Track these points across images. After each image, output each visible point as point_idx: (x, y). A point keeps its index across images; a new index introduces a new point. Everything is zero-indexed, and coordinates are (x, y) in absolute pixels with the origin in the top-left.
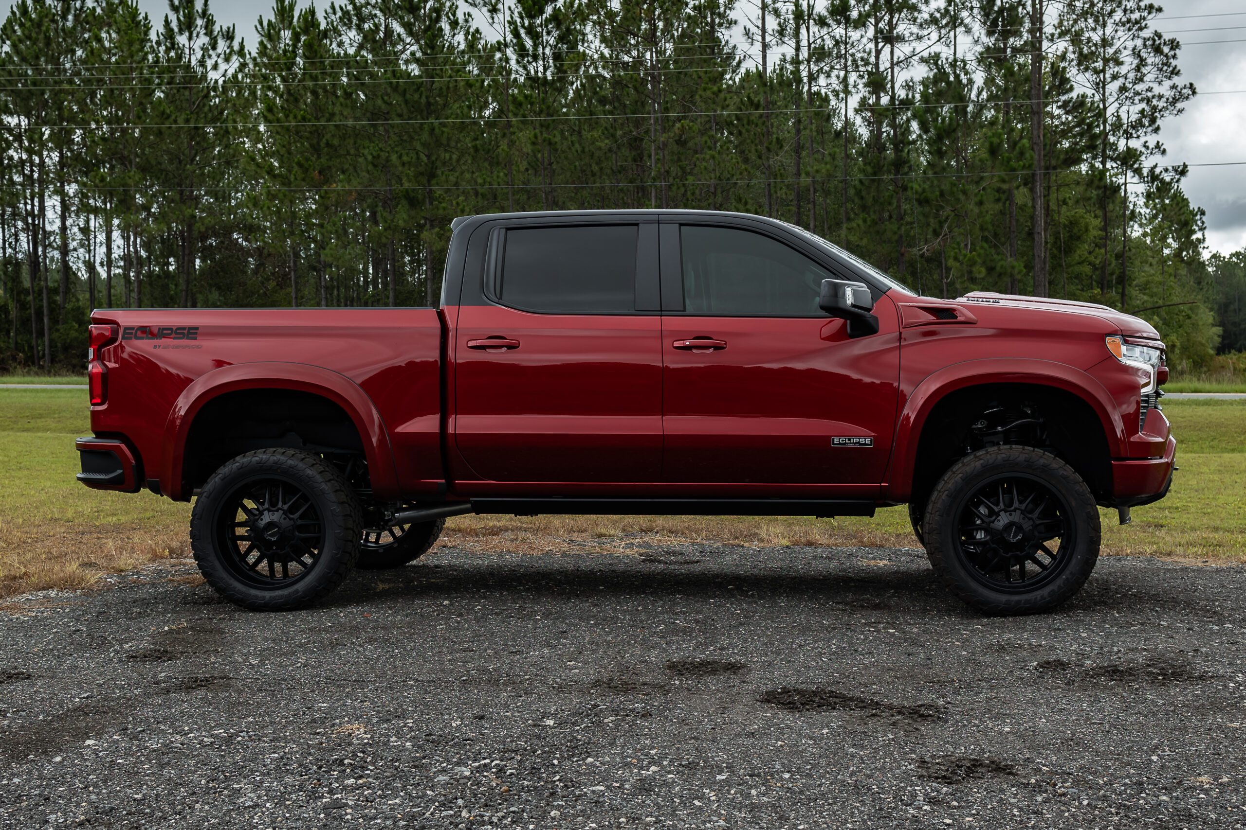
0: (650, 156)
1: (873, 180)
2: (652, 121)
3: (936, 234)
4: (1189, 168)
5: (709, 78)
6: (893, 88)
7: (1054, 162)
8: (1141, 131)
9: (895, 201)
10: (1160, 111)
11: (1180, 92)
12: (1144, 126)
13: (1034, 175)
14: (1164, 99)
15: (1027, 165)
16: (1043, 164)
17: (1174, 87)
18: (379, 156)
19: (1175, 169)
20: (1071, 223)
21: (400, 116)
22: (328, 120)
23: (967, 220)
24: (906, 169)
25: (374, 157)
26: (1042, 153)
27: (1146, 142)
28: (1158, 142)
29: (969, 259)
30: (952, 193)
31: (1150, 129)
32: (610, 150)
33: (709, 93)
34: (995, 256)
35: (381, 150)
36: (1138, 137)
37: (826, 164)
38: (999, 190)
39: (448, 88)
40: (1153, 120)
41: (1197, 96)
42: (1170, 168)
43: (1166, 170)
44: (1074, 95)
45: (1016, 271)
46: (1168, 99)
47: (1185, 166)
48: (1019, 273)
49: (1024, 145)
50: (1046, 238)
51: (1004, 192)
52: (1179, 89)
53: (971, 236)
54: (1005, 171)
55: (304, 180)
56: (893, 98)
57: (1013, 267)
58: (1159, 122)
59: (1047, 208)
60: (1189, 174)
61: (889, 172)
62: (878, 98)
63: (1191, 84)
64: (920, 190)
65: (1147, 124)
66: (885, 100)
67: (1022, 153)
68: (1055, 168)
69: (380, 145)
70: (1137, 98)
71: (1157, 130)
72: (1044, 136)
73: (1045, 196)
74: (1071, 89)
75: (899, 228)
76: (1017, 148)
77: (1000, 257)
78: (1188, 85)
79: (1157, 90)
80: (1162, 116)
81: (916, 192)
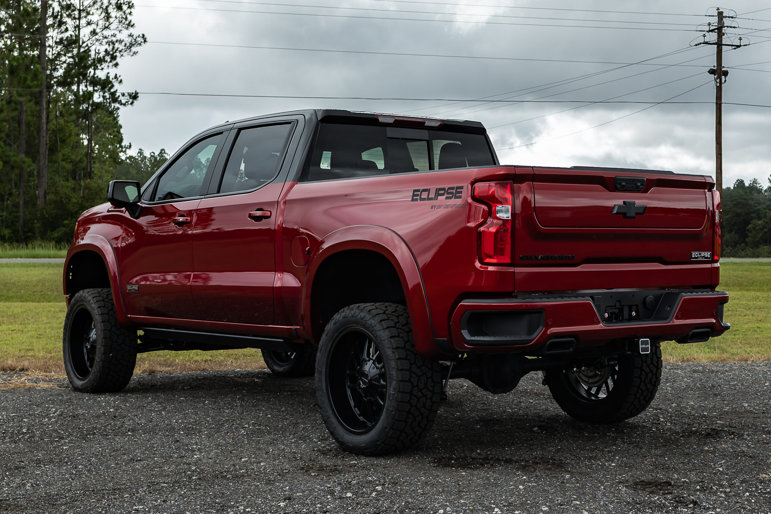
4: (139, 95)
8: (104, 65)
10: (120, 51)
11: (135, 40)
12: (107, 62)
13: (40, 92)
14: (123, 44)
15: (39, 84)
17: (131, 35)
19: (130, 95)
27: (108, 73)
28: (116, 75)
31: (111, 64)
36: (102, 69)
40: (113, 58)
41: (147, 44)
42: (126, 94)
43: (123, 95)
46: (126, 44)
47: (137, 93)
50: (46, 140)
52: (134, 37)
58: (118, 60)
60: (139, 99)
63: (143, 35)
65: (109, 60)
70: (105, 40)
71: (116, 65)
78: (141, 36)
79: (119, 36)
80: (122, 56)
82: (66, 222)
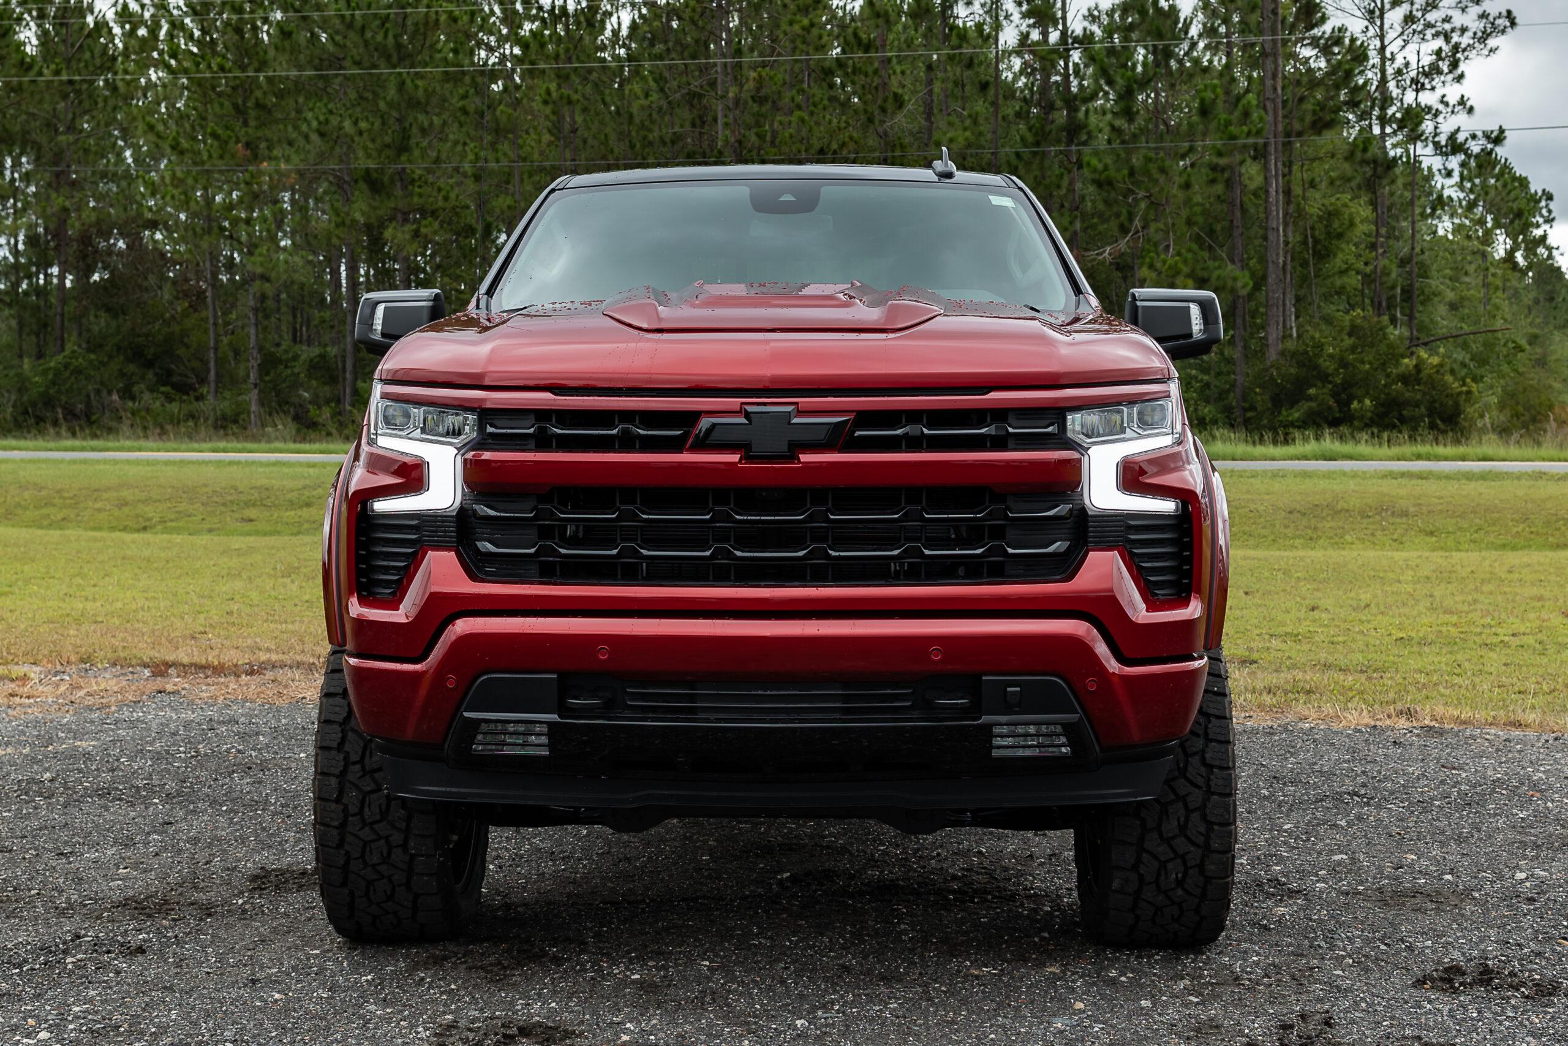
0: (715, 120)
1: (1035, 153)
2: (719, 69)
3: (1124, 230)
4: (1507, 133)
5: (798, 6)
6: (1064, 18)
7: (1297, 126)
8: (1437, 81)
9: (1065, 183)
10: (1464, 50)
11: (1493, 24)
12: (1441, 73)
13: (1266, 145)
14: (1470, 34)
15: (1254, 130)
16: (1280, 127)
17: (1483, 16)
18: (327, 121)
19: (1487, 136)
20: (1330, 214)
21: (358, 64)
22: (258, 70)
23: (1168, 210)
24: (1084, 138)
25: (320, 123)
26: (1280, 113)
27: (1444, 96)
28: (1463, 96)
29: (1170, 268)
30: (1147, 172)
31: (1450, 77)
32: (660, 109)
33: (796, 28)
34: (1210, 263)
35: (331, 112)
36: (1433, 89)
37: (965, 129)
38: (1214, 168)
39: (427, 23)
40: (1454, 65)
41: (1518, 29)
42: (1480, 134)
43: (1474, 137)
44: (1327, 28)
45: (1239, 284)
46: (1475, 34)
47: (1502, 131)
48: (1244, 287)
49: (1249, 102)
50: (1285, 235)
51: (1223, 170)
52: (1491, 19)
53: (1175, 233)
54: (1221, 139)
55: (221, 157)
56: (1064, 33)
57: (1235, 279)
58: (1462, 67)
59: (1288, 192)
60: (1507, 142)
61: (1058, 141)
62: (1045, 34)
63: (1509, 12)
64: (1100, 167)
65: (1446, 70)
66: (1054, 36)
67: (1246, 114)
68: (1299, 134)
69: (330, 106)
70: (1429, 33)
71: (1460, 78)
72: (1283, 88)
73: (1284, 176)
74: (1324, 19)
75: (1071, 223)
76: (1240, 107)
77: (1217, 264)
78: (1504, 13)
79: (1459, 19)
80: (1467, 58)
81: (1095, 171)
82: (1312, 391)
